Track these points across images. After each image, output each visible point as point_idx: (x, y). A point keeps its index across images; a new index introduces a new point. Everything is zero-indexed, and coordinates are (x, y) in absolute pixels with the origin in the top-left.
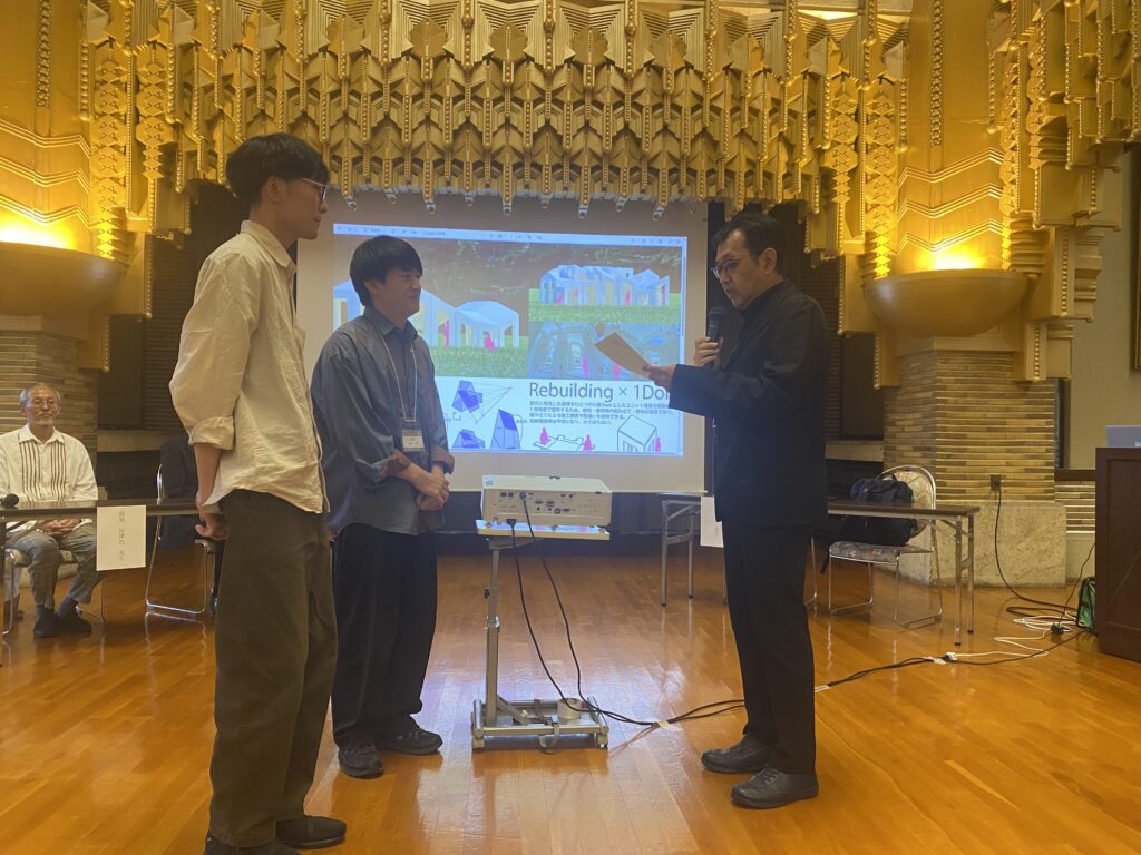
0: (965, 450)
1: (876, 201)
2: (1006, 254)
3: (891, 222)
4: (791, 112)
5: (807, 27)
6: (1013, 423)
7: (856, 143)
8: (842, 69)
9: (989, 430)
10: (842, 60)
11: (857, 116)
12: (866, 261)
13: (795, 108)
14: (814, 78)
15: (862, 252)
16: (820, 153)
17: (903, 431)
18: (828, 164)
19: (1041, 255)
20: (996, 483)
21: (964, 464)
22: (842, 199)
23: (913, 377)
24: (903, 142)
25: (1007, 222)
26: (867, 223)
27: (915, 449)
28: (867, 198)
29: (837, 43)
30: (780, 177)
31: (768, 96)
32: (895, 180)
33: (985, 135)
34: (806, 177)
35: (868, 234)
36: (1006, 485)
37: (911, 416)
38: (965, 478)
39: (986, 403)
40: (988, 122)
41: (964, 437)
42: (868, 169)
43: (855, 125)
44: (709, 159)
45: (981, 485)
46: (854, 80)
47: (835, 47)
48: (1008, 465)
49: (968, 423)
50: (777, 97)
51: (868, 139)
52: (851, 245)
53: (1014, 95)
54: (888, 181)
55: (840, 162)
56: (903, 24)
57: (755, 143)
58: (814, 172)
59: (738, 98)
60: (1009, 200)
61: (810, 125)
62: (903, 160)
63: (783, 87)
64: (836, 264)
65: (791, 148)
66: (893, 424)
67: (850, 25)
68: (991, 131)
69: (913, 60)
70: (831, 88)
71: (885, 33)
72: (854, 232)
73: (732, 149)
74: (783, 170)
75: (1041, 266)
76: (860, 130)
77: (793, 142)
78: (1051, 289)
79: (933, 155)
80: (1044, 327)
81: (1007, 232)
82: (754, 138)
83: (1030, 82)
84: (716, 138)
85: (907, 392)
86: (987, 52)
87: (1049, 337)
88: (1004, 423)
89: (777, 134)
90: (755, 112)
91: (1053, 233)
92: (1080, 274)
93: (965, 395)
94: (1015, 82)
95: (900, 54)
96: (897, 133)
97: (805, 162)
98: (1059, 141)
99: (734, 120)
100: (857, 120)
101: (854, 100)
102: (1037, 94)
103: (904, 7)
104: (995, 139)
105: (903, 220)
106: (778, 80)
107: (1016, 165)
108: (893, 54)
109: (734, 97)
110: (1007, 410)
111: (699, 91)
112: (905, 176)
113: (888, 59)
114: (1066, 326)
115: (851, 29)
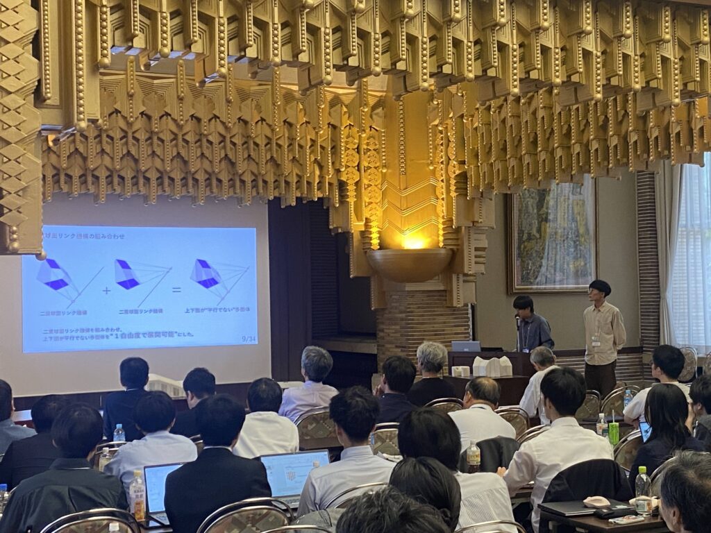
1: (370, 201)
2: (441, 238)
3: (379, 213)
4: (322, 147)
5: (329, 97)
6: (448, 330)
7: (358, 166)
8: (349, 122)
10: (349, 117)
11: (358, 150)
12: (365, 234)
13: (324, 145)
14: (334, 127)
15: (363, 229)
16: (338, 171)
17: (389, 335)
18: (344, 179)
19: (457, 239)
22: (351, 200)
23: (393, 304)
24: (385, 166)
25: (441, 220)
26: (366, 213)
27: (397, 347)
28: (366, 199)
29: (346, 106)
30: (316, 184)
31: (309, 137)
32: (379, 186)
33: (427, 169)
34: (330, 184)
35: (366, 219)
37: (393, 327)
39: (434, 319)
40: (429, 162)
42: (365, 181)
43: (357, 155)
44: (275, 174)
46: (355, 129)
47: (345, 109)
49: (425, 331)
50: (313, 138)
51: (365, 164)
52: (356, 226)
54: (376, 188)
55: (350, 177)
56: (381, 96)
57: (301, 165)
58: (336, 183)
59: (292, 139)
60: (442, 208)
61: (332, 154)
62: (384, 175)
63: (317, 133)
64: (346, 236)
65: (321, 167)
66: (382, 331)
67: (352, 97)
69: (389, 117)
70: (344, 133)
71: (372, 102)
72: (359, 218)
73: (288, 168)
74: (317, 180)
75: (458, 245)
76: (360, 158)
77: (322, 164)
78: (463, 258)
79: (401, 180)
80: (461, 276)
81: (441, 226)
82: (301, 162)
83: (449, 148)
84: (279, 162)
85: (390, 313)
86: (427, 123)
87: (464, 281)
88: (444, 330)
89: (313, 159)
90: (301, 146)
91: (463, 228)
92: (477, 249)
93: (423, 316)
94: (442, 145)
95: (381, 115)
96: (380, 160)
97: (330, 176)
98: (464, 183)
99: (289, 151)
100: (358, 152)
101: (356, 141)
102: (452, 157)
103: (382, 88)
104: (434, 172)
105: (385, 212)
106: (314, 128)
107: (444, 190)
108: (377, 114)
109: (289, 138)
110: (445, 323)
111: (269, 135)
112: (386, 186)
113: (374, 117)
114: (471, 275)
115: (354, 99)
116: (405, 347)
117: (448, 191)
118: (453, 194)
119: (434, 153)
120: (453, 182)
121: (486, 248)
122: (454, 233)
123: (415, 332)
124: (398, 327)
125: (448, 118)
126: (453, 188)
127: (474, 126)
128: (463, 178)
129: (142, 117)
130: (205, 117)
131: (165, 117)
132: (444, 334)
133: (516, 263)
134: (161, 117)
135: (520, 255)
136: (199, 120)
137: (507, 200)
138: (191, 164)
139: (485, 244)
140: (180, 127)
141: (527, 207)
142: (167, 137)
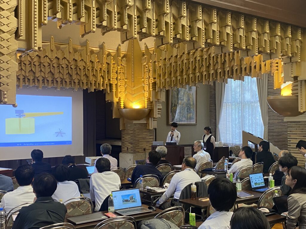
0: (139, 143)
1: (121, 91)
2: (146, 105)
3: (124, 95)
4: (104, 71)
5: (107, 53)
6: (148, 137)
7: (117, 78)
8: (113, 62)
9: (143, 139)
10: (114, 60)
11: (117, 72)
12: (119, 103)
13: (104, 70)
14: (108, 64)
15: (118, 101)
16: (109, 80)
17: (126, 139)
18: (111, 83)
19: (152, 105)
20: (145, 150)
21: (139, 146)
22: (114, 90)
23: (128, 128)
24: (126, 79)
25: (146, 99)
26: (119, 95)
27: (129, 143)
28: (119, 90)
29: (113, 57)
30: (101, 84)
31: (99, 67)
32: (124, 86)
33: (141, 80)
34: (106, 84)
35: (119, 97)
36: (146, 150)
37: (128, 136)
38: (139, 149)
39: (143, 133)
40: (142, 78)
41: (138, 141)
42: (119, 84)
43: (116, 74)
44: (86, 80)
45: (142, 150)
46: (116, 65)
47: (112, 58)
48: (147, 146)
49: (139, 138)
50: (101, 68)
51: (119, 78)
52: (116, 100)
53: (147, 74)
54: (123, 87)
55: (114, 82)
56: (125, 54)
57: (96, 77)
58: (108, 84)
59: (93, 68)
60: (146, 94)
61: (107, 73)
62: (126, 82)
63: (102, 66)
64: (111, 104)
65: (103, 78)
66: (124, 137)
67: (115, 53)
69: (128, 61)
70: (112, 66)
71: (122, 55)
72: (117, 97)
73: (91, 78)
74: (102, 83)
76: (117, 76)
77: (104, 77)
78: (154, 112)
79: (132, 84)
80: (152, 118)
81: (146, 101)
82: (96, 76)
83: (150, 73)
84: (88, 76)
85: (127, 131)
86: (142, 64)
87: (153, 120)
88: (146, 137)
89: (100, 75)
90: (96, 70)
91: (154, 102)
92: (158, 109)
93: (139, 132)
94: (147, 72)
95: (125, 60)
96: (125, 77)
97: (106, 81)
98: (155, 85)
99: (92, 72)
100: (117, 73)
101: (116, 69)
102: (151, 76)
103: (126, 51)
104: (143, 82)
105: (126, 95)
106: (101, 64)
107: (148, 88)
108: (123, 60)
109: (92, 67)
110: (146, 135)
111: (85, 66)
112: (126, 86)
113: (123, 61)
114: (156, 118)
115: (115, 54)
116: (132, 143)
117: (149, 88)
118: (151, 89)
119: (144, 75)
120: (151, 85)
121: (161, 109)
122: (150, 103)
123: (136, 138)
124: (130, 136)
125: (149, 62)
126: (151, 87)
127: (160, 65)
128: (154, 84)
129: (37, 57)
130: (61, 58)
131: (46, 57)
133: (170, 114)
134: (44, 57)
135: (171, 112)
136: (58, 59)
137: (167, 92)
138: (55, 75)
139: (161, 107)
140: (51, 61)
141: (174, 95)
142: (46, 64)
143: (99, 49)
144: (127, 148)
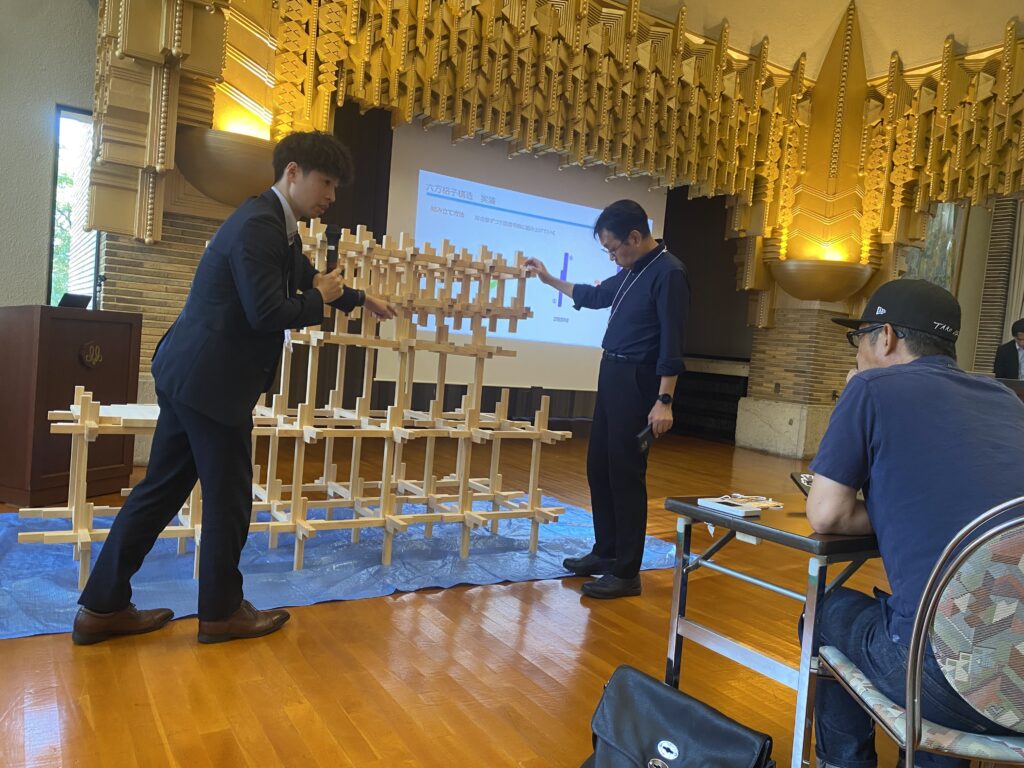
0: (823, 375)
1: (785, 204)
2: (866, 255)
3: (791, 220)
4: (751, 134)
5: (766, 75)
7: (779, 162)
8: (776, 110)
10: (779, 103)
11: (781, 144)
12: (771, 242)
13: (751, 130)
14: (764, 113)
15: (769, 237)
16: (760, 165)
17: (774, 357)
18: (764, 174)
19: (881, 258)
21: (821, 383)
22: (769, 200)
24: (802, 167)
25: (868, 235)
26: (778, 218)
27: (787, 371)
28: (781, 201)
29: (779, 90)
30: (734, 176)
31: (740, 118)
32: (794, 190)
33: (854, 176)
34: (747, 178)
35: (779, 224)
37: (784, 349)
38: (821, 392)
40: (858, 168)
41: (824, 366)
42: (783, 182)
43: (779, 150)
44: (701, 155)
45: (827, 397)
46: (783, 119)
47: (777, 94)
48: (840, 384)
49: (826, 357)
50: (743, 121)
51: (785, 161)
54: (791, 191)
55: (769, 172)
56: (811, 87)
57: (725, 150)
58: (754, 178)
59: (723, 116)
60: (871, 221)
61: (759, 142)
62: (799, 178)
63: (748, 115)
64: (747, 243)
65: (742, 157)
67: (784, 80)
68: (861, 175)
69: (816, 114)
70: (774, 120)
72: (770, 222)
73: (713, 152)
74: (735, 172)
75: (880, 265)
76: (782, 154)
77: (745, 154)
79: (830, 183)
81: (867, 242)
82: (728, 148)
83: (898, 152)
84: (707, 142)
85: (780, 333)
86: (862, 122)
89: (737, 146)
90: (730, 128)
92: (899, 272)
94: (881, 148)
95: (807, 108)
96: (799, 160)
97: (749, 170)
99: (718, 131)
100: (781, 147)
101: (781, 134)
102: (899, 162)
103: (814, 77)
105: (795, 219)
106: (746, 109)
107: (879, 201)
108: (803, 107)
109: (721, 115)
111: (705, 106)
112: (799, 190)
113: (800, 109)
115: (786, 84)
116: (801, 372)
117: (889, 199)
118: (897, 205)
119: (866, 158)
122: (878, 250)
123: (818, 356)
124: (793, 349)
125: (903, 116)
128: (910, 188)
130: (649, 68)
131: (607, 58)
132: (841, 363)
134: (604, 57)
136: (639, 70)
138: (626, 123)
140: (622, 73)
142: (606, 83)
143: (746, 58)
144: (773, 386)
